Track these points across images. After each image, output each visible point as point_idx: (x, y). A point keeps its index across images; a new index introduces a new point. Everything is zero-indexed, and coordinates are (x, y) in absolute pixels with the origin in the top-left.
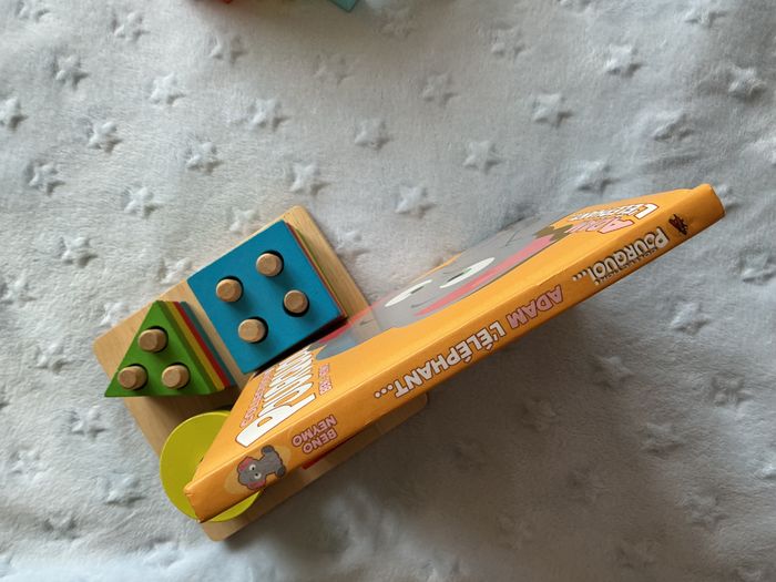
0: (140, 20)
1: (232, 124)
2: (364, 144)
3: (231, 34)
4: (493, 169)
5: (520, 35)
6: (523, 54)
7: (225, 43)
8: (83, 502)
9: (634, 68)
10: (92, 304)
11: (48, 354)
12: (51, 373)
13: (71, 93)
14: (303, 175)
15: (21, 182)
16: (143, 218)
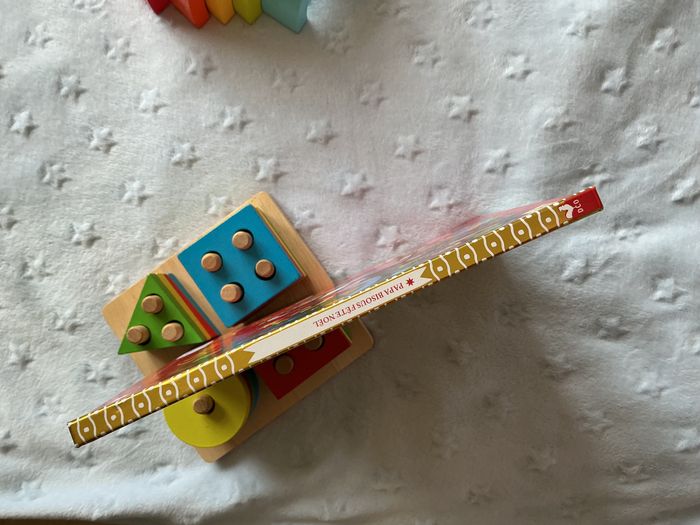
0: (127, 44)
1: (206, 127)
2: (314, 141)
3: (203, 54)
4: (418, 158)
5: (436, 49)
6: (439, 64)
7: (198, 63)
9: (527, 73)
10: (98, 276)
11: (64, 318)
12: (67, 334)
13: (74, 105)
14: (266, 166)
15: (35, 180)
16: (137, 206)
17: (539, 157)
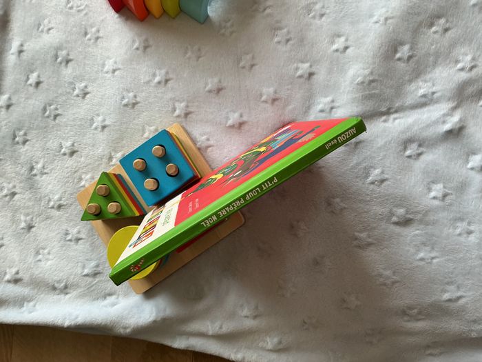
0: (98, 31)
1: (144, 83)
2: (210, 91)
3: (144, 37)
4: (276, 103)
5: (289, 32)
6: (291, 42)
7: (140, 42)
8: (71, 275)
9: (346, 48)
10: (75, 175)
11: (54, 201)
12: (56, 211)
13: (65, 69)
14: (180, 108)
15: (40, 114)
16: (100, 131)
17: (352, 103)
